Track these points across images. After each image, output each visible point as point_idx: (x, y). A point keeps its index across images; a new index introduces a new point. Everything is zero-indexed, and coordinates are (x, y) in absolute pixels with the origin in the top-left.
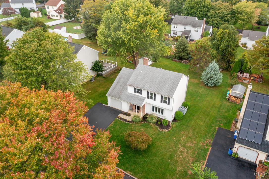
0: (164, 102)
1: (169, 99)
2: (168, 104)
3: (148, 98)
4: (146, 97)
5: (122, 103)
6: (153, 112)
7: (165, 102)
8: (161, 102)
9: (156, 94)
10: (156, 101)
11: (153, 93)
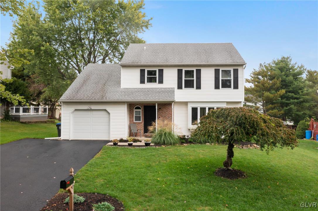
3: (180, 87)
4: (175, 85)
5: (109, 114)
9: (201, 69)
10: (201, 89)
11: (194, 69)
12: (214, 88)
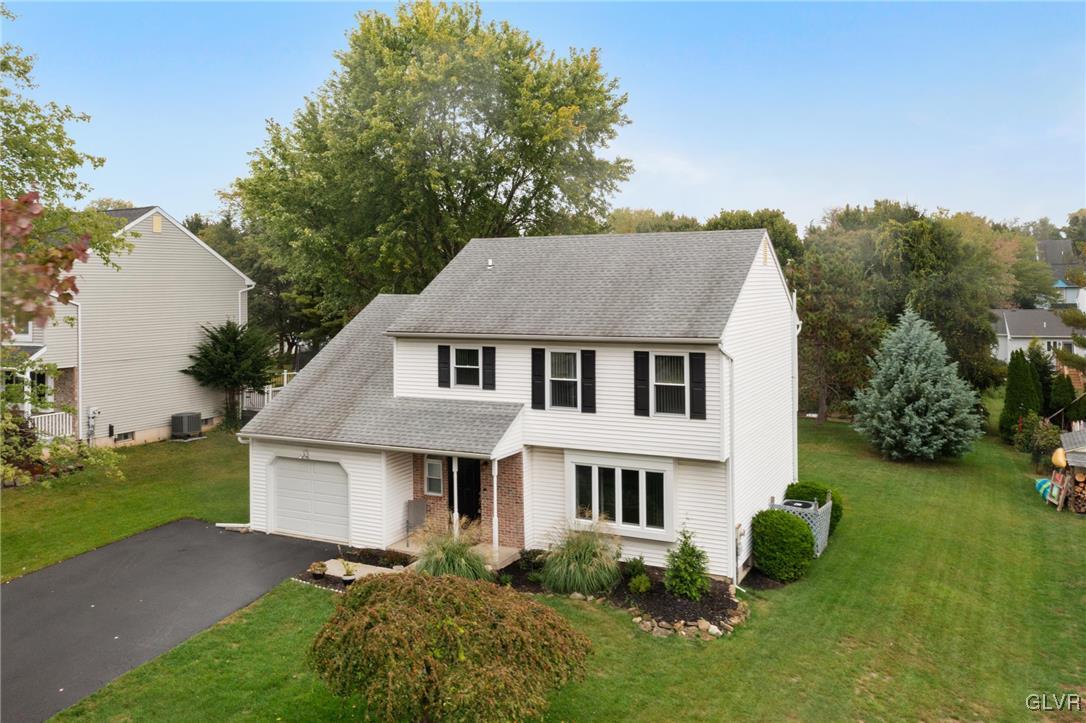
0: (659, 409)
1: (698, 362)
2: (693, 416)
3: (538, 402)
4: (526, 397)
5: (346, 475)
6: (584, 524)
7: (670, 402)
8: (641, 409)
9: (594, 352)
10: (597, 414)
11: (577, 351)
12: (633, 412)
